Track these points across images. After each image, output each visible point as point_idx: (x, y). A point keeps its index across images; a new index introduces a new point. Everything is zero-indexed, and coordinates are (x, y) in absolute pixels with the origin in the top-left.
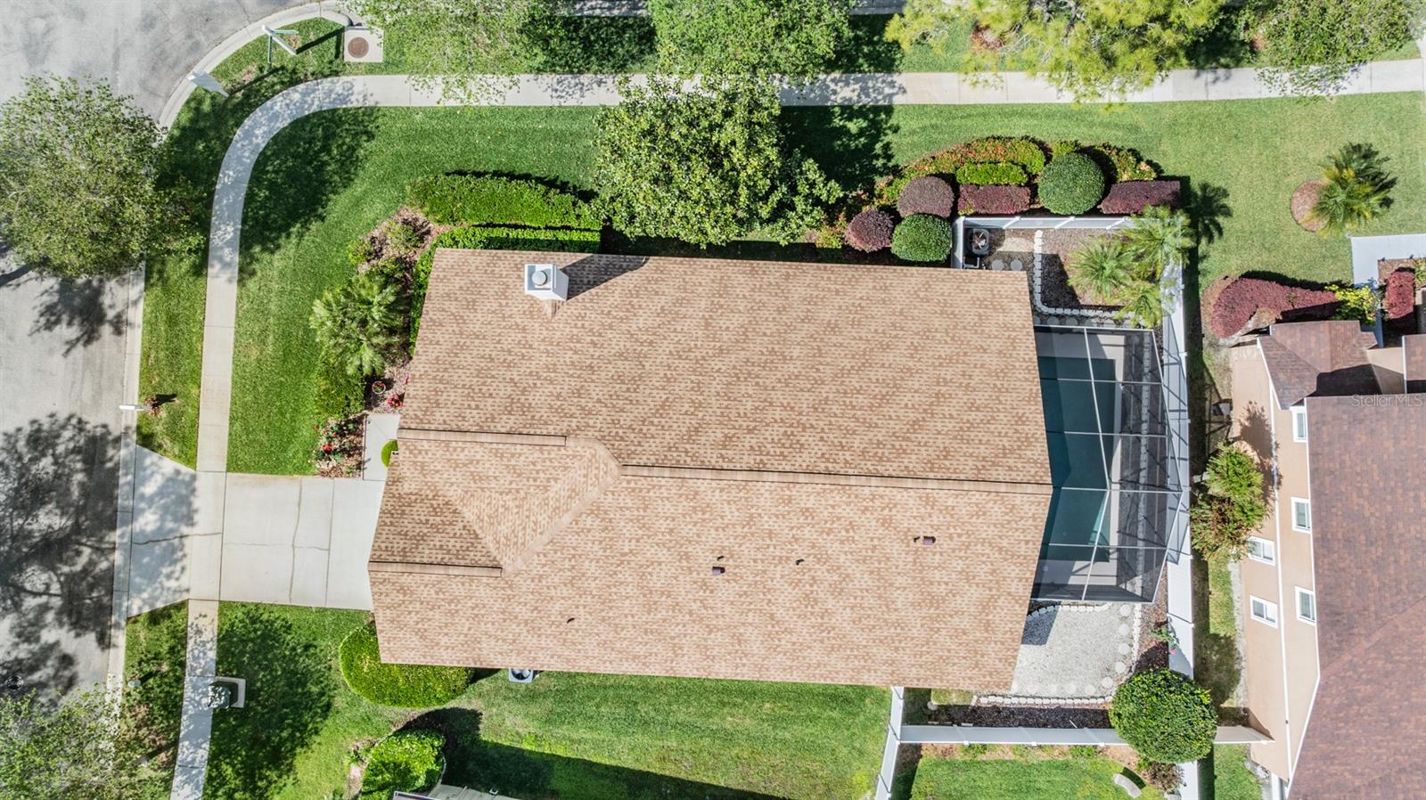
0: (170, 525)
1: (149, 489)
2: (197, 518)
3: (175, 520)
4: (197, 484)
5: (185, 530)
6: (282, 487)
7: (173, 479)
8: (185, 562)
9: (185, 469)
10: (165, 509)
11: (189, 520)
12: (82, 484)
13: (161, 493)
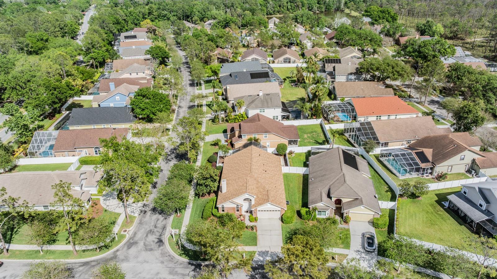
0: (269, 255)
1: (262, 259)
2: (267, 250)
3: (268, 254)
4: (260, 251)
5: (270, 252)
6: (259, 238)
7: (259, 255)
8: (276, 252)
9: (257, 253)
10: (266, 256)
11: (268, 252)
12: (262, 270)
13: (262, 257)
